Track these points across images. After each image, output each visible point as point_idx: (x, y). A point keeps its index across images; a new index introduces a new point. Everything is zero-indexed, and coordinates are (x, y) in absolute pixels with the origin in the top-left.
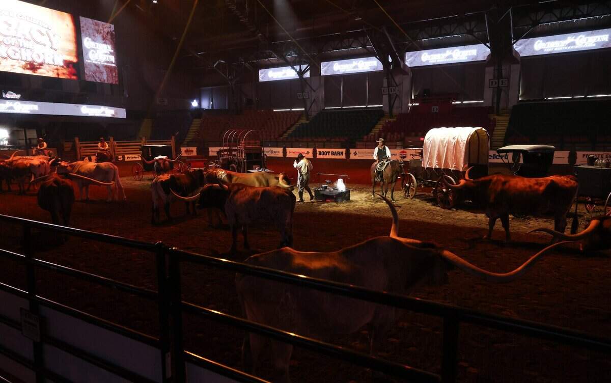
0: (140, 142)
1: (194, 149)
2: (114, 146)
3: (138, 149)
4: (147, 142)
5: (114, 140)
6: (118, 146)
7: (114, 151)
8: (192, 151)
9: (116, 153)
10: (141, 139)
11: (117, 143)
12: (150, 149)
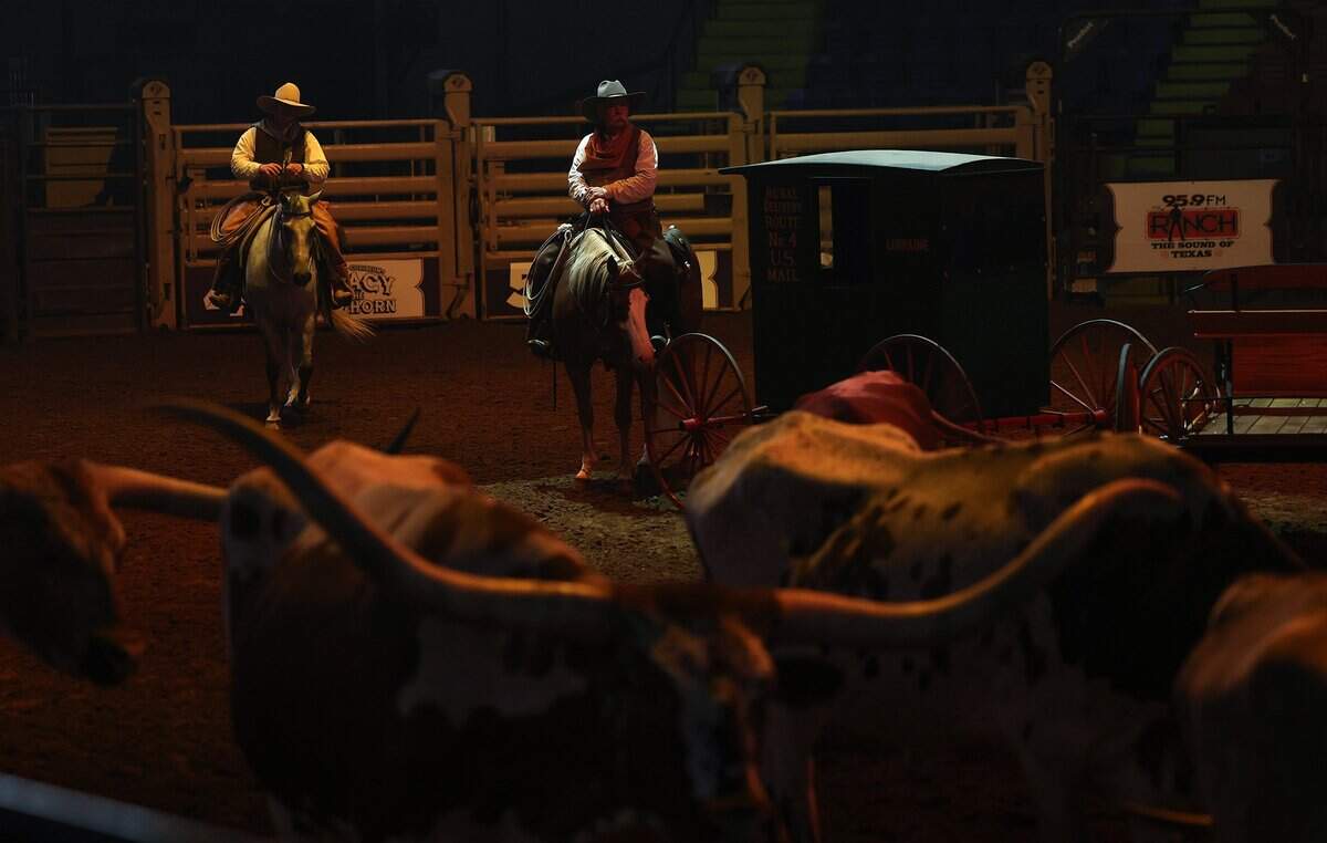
0: (721, 127)
1: (1251, 200)
2: (478, 164)
3: (696, 200)
4: (786, 126)
5: (476, 110)
6: (515, 165)
7: (475, 217)
8: (1226, 223)
9: (493, 232)
10: (728, 96)
11: (503, 134)
12: (825, 195)
